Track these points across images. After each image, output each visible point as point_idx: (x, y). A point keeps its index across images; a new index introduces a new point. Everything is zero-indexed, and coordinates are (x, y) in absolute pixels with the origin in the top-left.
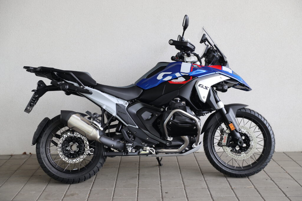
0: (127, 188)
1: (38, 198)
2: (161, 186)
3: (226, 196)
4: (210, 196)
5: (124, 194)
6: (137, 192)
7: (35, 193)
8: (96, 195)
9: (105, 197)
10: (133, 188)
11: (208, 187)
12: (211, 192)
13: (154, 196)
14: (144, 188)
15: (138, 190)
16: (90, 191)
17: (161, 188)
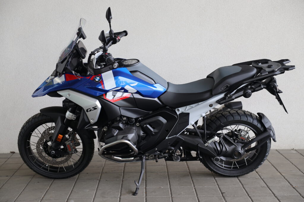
0: (183, 187)
1: (94, 196)
2: (218, 185)
3: (290, 195)
4: (273, 195)
5: (182, 193)
6: (194, 190)
7: (89, 191)
8: (153, 193)
9: (164, 196)
10: (189, 187)
11: (267, 186)
12: (272, 191)
13: (214, 195)
14: (200, 186)
15: (195, 188)
16: (145, 189)
17: (218, 186)
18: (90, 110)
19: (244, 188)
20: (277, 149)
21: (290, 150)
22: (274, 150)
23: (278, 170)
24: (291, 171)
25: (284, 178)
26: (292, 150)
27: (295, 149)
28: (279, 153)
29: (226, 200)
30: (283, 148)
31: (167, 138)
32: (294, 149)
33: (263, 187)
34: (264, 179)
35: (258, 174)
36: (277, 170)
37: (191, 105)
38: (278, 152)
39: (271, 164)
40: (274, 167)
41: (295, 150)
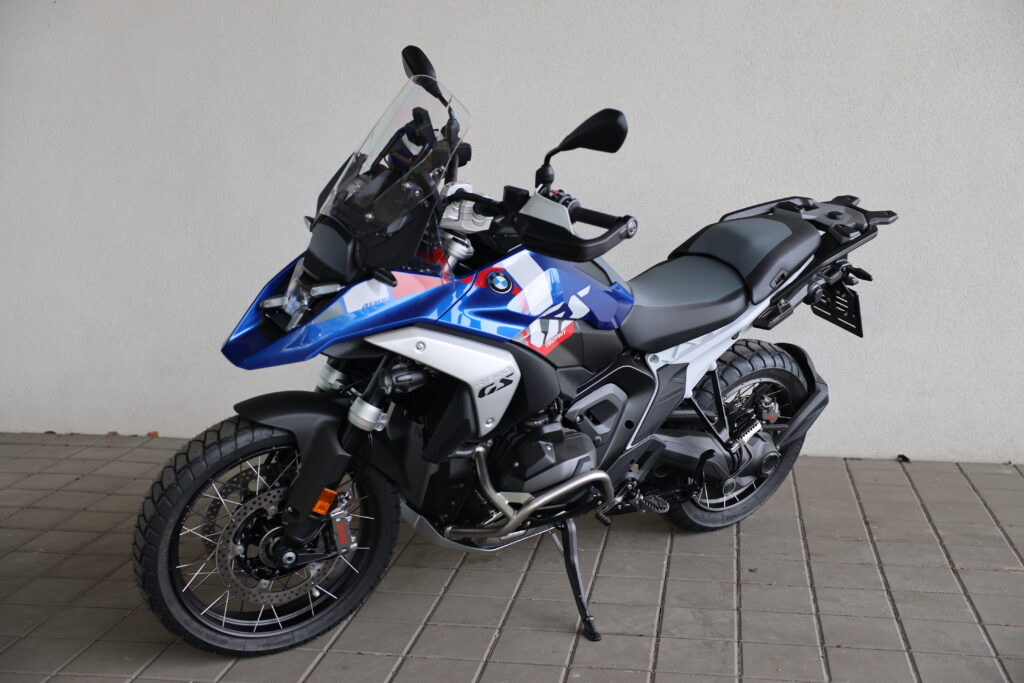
2: (738, 551)
3: (935, 591)
4: (884, 588)
5: (629, 568)
6: (665, 562)
12: (887, 576)
13: (713, 578)
15: (669, 558)
17: (738, 555)
18: (492, 391)
19: (809, 565)
20: (960, 459)
21: (998, 466)
22: (950, 463)
23: (933, 518)
24: (971, 523)
25: (941, 542)
26: (1005, 467)
27: (1013, 463)
28: (962, 472)
29: (742, 593)
30: (977, 459)
31: (629, 447)
32: (1010, 463)
33: (868, 564)
34: (877, 544)
35: (869, 530)
36: (930, 520)
37: (692, 341)
38: (960, 469)
39: (921, 501)
40: (926, 511)
41: (1015, 466)
